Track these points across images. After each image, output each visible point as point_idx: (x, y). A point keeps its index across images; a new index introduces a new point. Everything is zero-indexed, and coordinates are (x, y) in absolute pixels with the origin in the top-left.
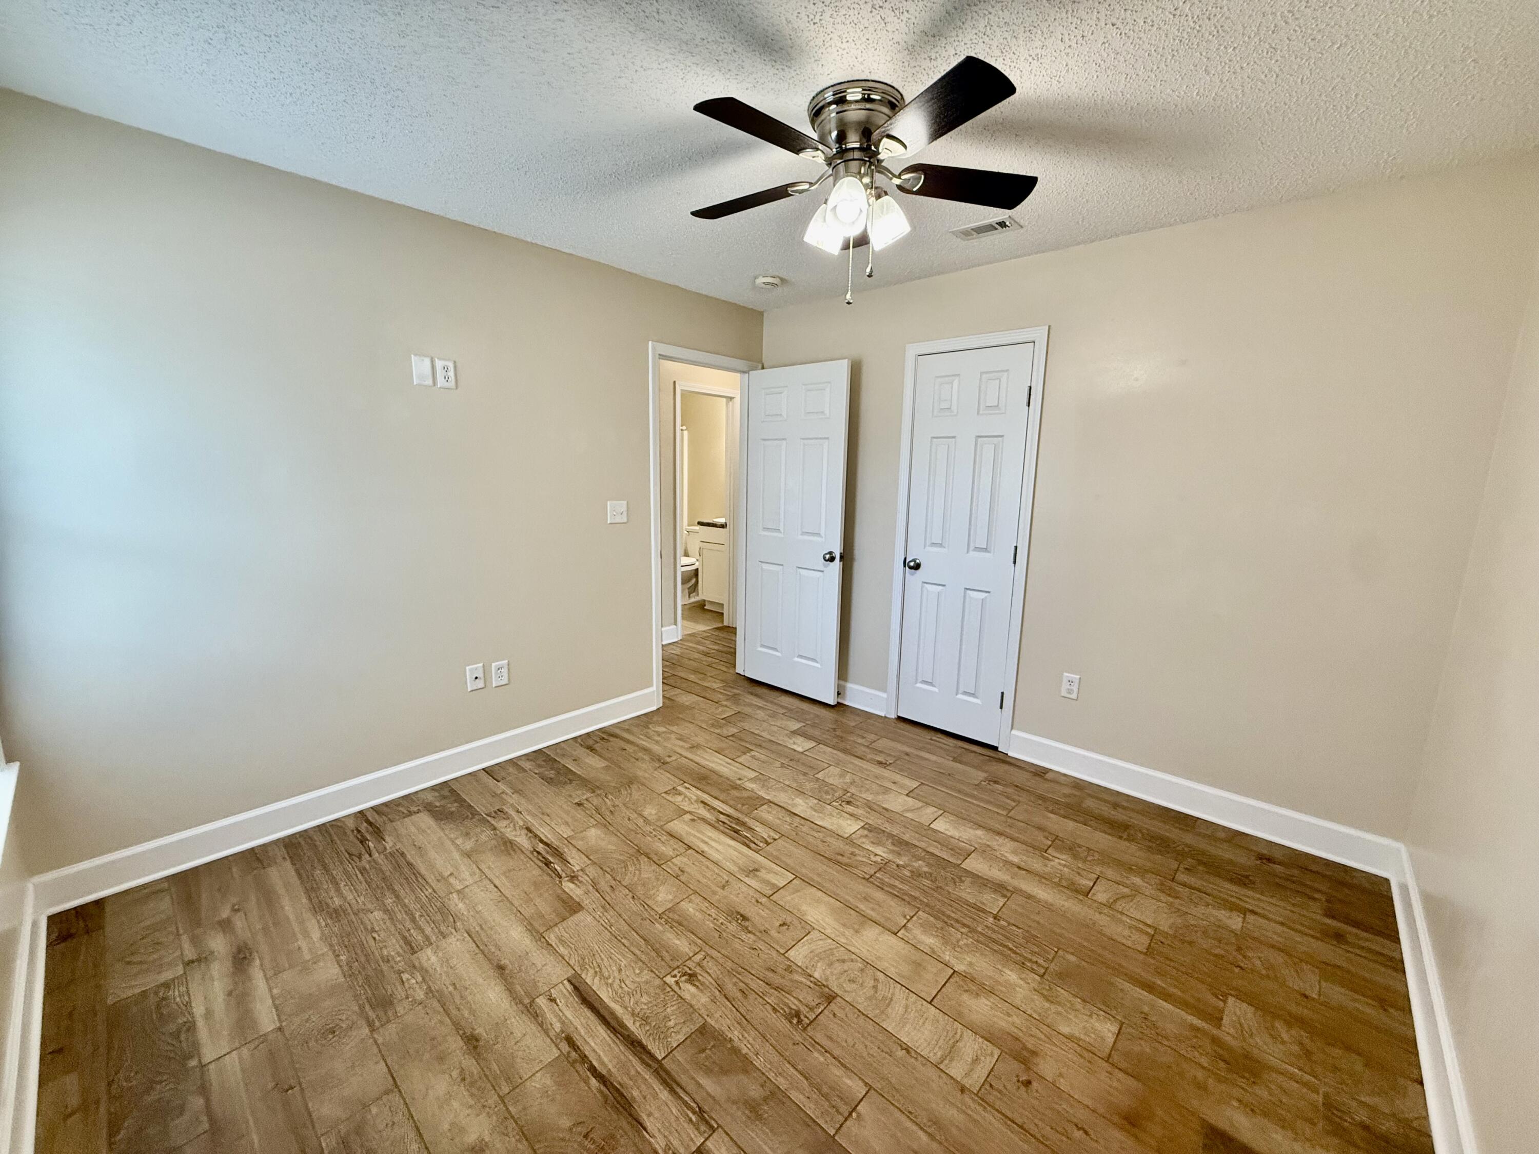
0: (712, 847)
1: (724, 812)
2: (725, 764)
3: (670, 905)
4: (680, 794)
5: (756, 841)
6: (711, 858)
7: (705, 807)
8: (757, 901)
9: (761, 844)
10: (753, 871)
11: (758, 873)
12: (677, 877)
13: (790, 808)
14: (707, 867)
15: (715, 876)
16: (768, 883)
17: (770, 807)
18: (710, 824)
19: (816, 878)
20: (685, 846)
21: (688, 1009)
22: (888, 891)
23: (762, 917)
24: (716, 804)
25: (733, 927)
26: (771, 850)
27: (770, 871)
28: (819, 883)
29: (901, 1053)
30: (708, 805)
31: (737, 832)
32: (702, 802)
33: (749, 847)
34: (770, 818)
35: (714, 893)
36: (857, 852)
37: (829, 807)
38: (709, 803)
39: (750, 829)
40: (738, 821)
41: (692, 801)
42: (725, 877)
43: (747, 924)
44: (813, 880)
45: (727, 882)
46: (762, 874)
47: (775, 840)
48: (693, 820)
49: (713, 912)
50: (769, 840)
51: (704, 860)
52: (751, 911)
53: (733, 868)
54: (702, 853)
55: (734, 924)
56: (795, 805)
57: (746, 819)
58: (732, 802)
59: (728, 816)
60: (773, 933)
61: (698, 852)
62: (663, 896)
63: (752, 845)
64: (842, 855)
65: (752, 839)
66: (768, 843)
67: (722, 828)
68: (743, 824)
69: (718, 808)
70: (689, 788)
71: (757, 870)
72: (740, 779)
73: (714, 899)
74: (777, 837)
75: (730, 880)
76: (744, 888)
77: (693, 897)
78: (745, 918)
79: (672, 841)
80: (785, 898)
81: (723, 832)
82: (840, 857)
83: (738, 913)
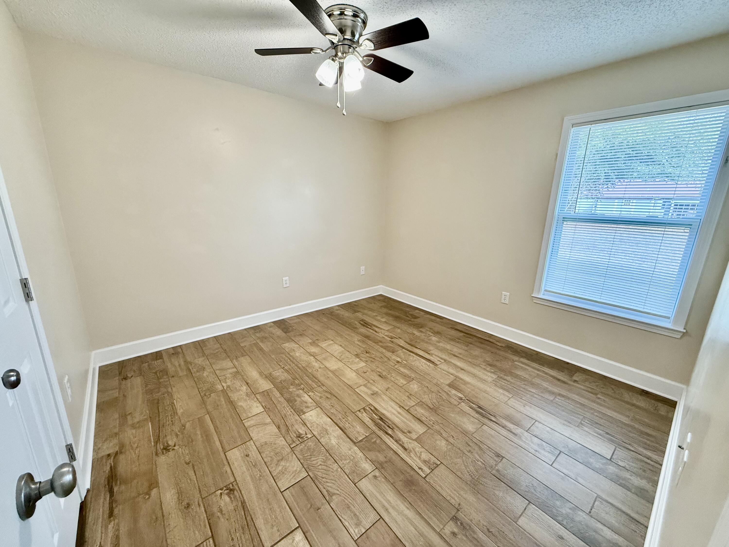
0: (395, 409)
1: (389, 437)
2: (391, 510)
3: (410, 383)
4: (425, 462)
5: (370, 411)
6: (394, 403)
7: (403, 443)
8: (374, 381)
9: (368, 408)
10: (374, 394)
11: (372, 393)
12: (410, 395)
13: (343, 436)
14: (396, 398)
15: (392, 393)
16: (368, 388)
17: (356, 438)
18: (398, 427)
19: (345, 388)
20: (410, 412)
21: (398, 356)
22: (316, 379)
23: (373, 375)
24: (395, 446)
25: (384, 373)
26: (363, 404)
27: (366, 393)
28: (345, 386)
29: (343, 345)
30: (400, 445)
31: (381, 419)
32: (405, 449)
33: (374, 407)
34: (359, 428)
35: (392, 386)
36: (318, 398)
37: (315, 433)
38: (400, 447)
39: (372, 420)
40: (380, 428)
41: (413, 452)
42: (388, 393)
43: (379, 374)
44: (347, 387)
45: (387, 390)
46: (370, 392)
47: (359, 411)
48: (410, 432)
49: (392, 379)
50: (362, 410)
51: (399, 402)
52: (377, 378)
53: (384, 397)
54: (401, 407)
55: (384, 374)
56: (338, 437)
57: (374, 428)
58: (384, 447)
59: (387, 433)
60: (369, 370)
61: (403, 408)
62: (414, 387)
63: (372, 408)
64: (327, 397)
65: (372, 412)
66: (364, 409)
67: (390, 422)
68: (377, 425)
69: (393, 441)
70: (420, 468)
71: (372, 394)
72: (375, 477)
73: (392, 383)
74: (358, 412)
75: (385, 391)
76: (379, 387)
77: (402, 385)
78: (380, 376)
79: (418, 416)
80: (361, 381)
81: (390, 420)
82: (329, 396)
83: (382, 377)
